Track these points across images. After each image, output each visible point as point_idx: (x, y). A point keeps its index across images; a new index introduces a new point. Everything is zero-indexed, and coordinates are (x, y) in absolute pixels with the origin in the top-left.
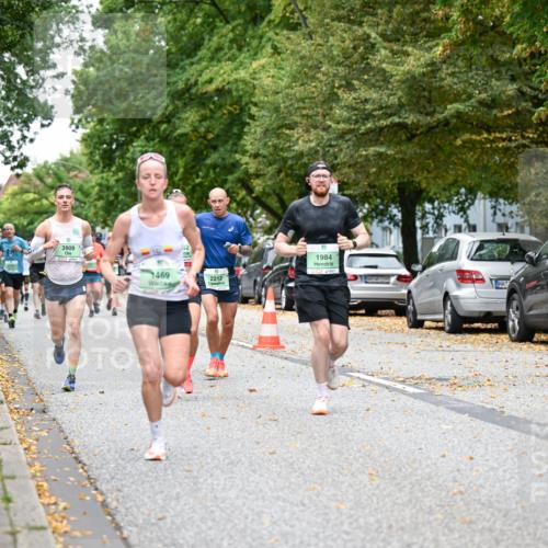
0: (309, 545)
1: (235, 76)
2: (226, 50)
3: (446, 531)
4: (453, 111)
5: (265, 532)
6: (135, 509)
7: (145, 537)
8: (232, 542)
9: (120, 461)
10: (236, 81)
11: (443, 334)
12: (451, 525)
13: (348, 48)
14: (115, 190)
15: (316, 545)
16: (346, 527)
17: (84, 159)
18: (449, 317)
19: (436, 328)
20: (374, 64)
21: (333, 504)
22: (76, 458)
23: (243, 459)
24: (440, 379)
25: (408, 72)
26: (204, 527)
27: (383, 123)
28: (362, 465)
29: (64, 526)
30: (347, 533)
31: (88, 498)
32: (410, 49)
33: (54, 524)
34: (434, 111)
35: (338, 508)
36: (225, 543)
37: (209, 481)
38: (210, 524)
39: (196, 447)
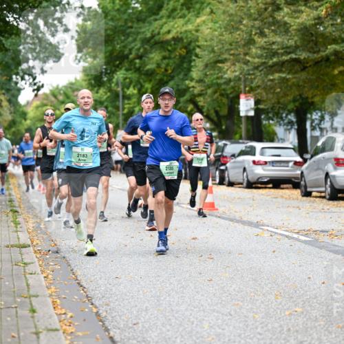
0: (234, 342)
1: (184, 29)
2: (179, 11)
3: (326, 333)
4: (332, 50)
5: (204, 333)
6: (118, 317)
7: (125, 336)
8: (182, 339)
9: (108, 286)
10: (186, 31)
11: (325, 201)
12: (330, 329)
13: (261, 8)
14: (105, 104)
15: (240, 342)
16: (259, 330)
17: (84, 84)
18: (329, 189)
19: (321, 197)
20: (279, 18)
21: (251, 315)
22: (79, 283)
23: (191, 285)
24: (322, 231)
25: (302, 24)
26: (164, 329)
27: (285, 58)
28: (270, 288)
29: (70, 329)
30: (260, 334)
31: (87, 310)
32: (303, 8)
33: (64, 327)
34: (319, 51)
35: (254, 317)
36: (178, 340)
37: (167, 299)
38: (168, 327)
39: (159, 276)
